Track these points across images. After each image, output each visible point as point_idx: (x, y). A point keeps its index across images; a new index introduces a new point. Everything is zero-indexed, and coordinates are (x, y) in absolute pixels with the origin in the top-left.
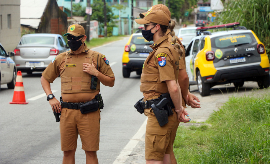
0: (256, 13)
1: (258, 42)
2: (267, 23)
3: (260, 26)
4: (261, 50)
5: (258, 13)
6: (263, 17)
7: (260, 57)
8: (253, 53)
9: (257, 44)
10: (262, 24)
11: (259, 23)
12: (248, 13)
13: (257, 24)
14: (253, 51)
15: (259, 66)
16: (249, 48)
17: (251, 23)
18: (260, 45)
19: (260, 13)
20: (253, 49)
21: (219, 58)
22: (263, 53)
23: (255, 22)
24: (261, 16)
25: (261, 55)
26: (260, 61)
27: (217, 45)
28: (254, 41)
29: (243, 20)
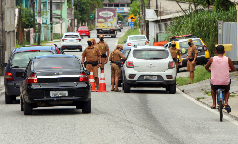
0: (198, 28)
1: (204, 44)
2: (204, 33)
3: (200, 35)
4: (205, 48)
5: (199, 27)
6: (202, 30)
7: (204, 52)
8: (201, 50)
9: (203, 45)
10: (201, 34)
11: (200, 34)
12: (193, 27)
13: (198, 34)
14: (201, 49)
15: (204, 57)
16: (199, 47)
17: (195, 33)
18: (205, 46)
19: (200, 28)
20: (201, 48)
21: (184, 53)
22: (206, 50)
23: (197, 32)
24: (201, 29)
25: (205, 51)
26: (204, 54)
27: (182, 46)
28: (201, 44)
29: (191, 32)
